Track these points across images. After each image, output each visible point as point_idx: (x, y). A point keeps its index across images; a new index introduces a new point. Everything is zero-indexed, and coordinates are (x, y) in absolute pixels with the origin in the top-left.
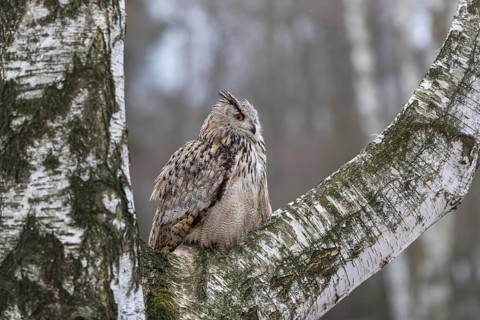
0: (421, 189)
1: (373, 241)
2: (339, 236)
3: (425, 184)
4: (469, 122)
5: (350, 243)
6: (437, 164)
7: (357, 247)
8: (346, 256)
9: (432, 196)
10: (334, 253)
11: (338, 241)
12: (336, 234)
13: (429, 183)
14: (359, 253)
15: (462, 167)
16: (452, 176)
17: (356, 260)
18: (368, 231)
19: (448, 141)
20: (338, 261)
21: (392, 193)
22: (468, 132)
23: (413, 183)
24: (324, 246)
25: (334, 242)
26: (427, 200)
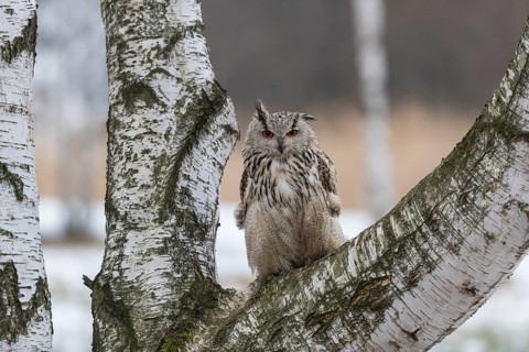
0: (480, 202)
1: (431, 266)
2: (390, 262)
3: (484, 195)
5: (404, 269)
6: (498, 170)
7: (413, 274)
8: (401, 286)
9: (498, 208)
10: (385, 283)
11: (389, 268)
12: (387, 260)
13: (489, 194)
14: (416, 281)
16: (526, 183)
17: (415, 290)
18: (425, 255)
19: (508, 143)
20: (390, 293)
21: (449, 209)
23: (471, 195)
24: (373, 275)
25: (385, 269)
26: (491, 214)
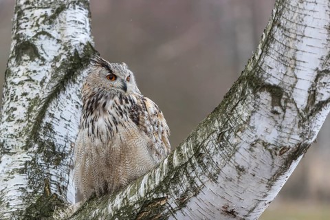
0: (233, 140)
1: (196, 191)
2: (168, 186)
3: (236, 135)
4: (273, 72)
5: (176, 193)
6: (246, 114)
7: (183, 197)
8: (174, 206)
9: (247, 146)
10: (163, 203)
11: (167, 191)
12: (166, 185)
13: (239, 133)
14: (185, 202)
15: (276, 117)
16: (269, 126)
17: (185, 210)
18: (192, 182)
19: (254, 93)
20: (166, 211)
21: (211, 145)
22: (273, 81)
23: (227, 134)
24: (155, 196)
25: (163, 192)
26: (241, 150)
